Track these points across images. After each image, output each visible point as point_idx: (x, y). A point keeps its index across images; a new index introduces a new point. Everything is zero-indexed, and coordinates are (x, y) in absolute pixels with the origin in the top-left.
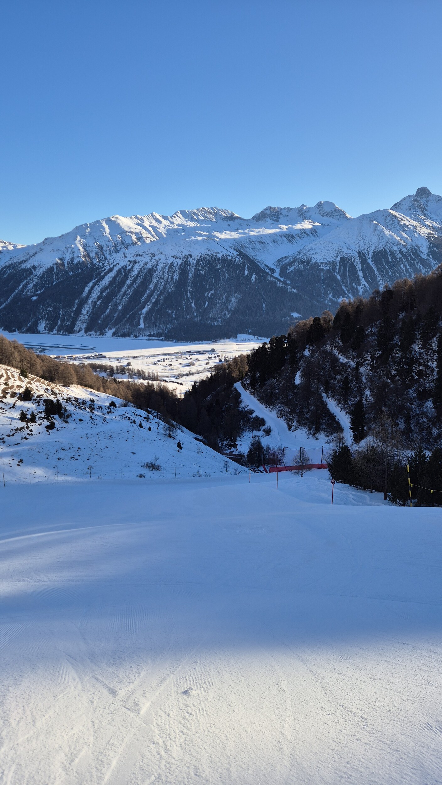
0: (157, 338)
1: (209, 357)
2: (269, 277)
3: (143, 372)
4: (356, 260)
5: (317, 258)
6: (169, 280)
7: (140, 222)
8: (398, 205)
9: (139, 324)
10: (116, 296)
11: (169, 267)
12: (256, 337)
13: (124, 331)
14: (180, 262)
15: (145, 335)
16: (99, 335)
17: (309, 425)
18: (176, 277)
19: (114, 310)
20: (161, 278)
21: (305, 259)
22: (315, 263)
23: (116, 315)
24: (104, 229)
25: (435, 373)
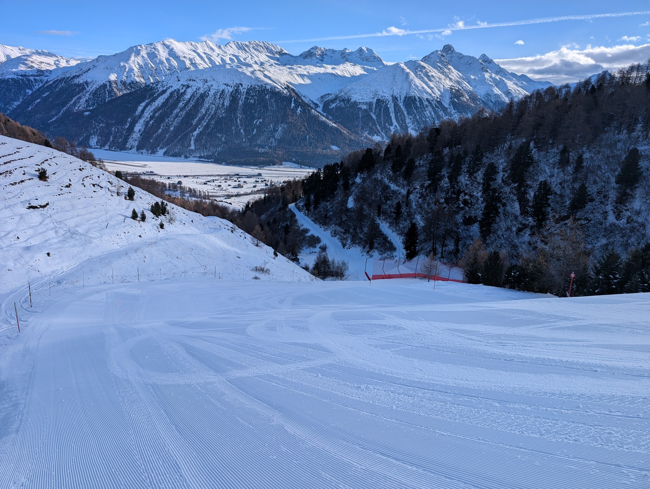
0: (207, 160)
1: (256, 181)
2: (313, 111)
3: (195, 191)
4: (389, 103)
5: (355, 98)
6: (220, 106)
7: (194, 49)
8: (427, 57)
9: (190, 145)
10: (169, 118)
11: (220, 94)
12: (299, 165)
13: (175, 151)
14: (231, 90)
15: (195, 157)
16: (151, 153)
17: (363, 244)
18: (227, 103)
19: (166, 130)
20: (212, 103)
21: (346, 98)
22: (354, 102)
23: (167, 136)
24: (158, 52)
25: (480, 202)
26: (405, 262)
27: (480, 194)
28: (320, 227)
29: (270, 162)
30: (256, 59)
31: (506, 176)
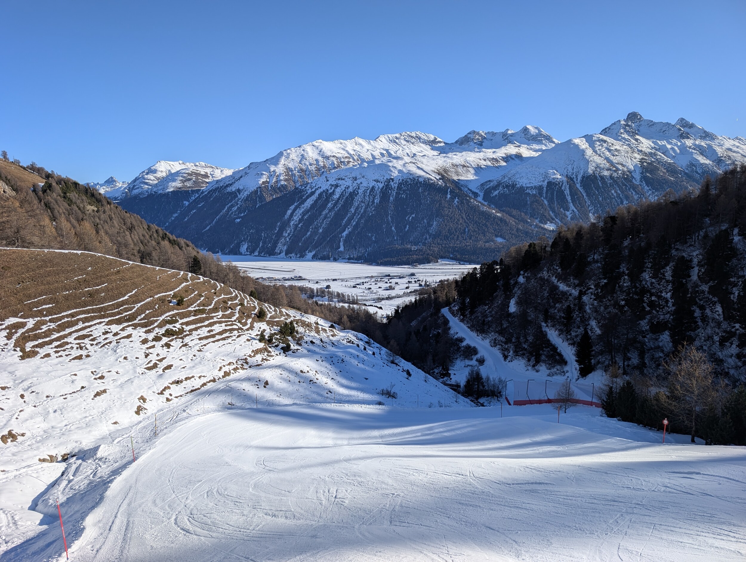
0: (356, 261)
1: (409, 281)
2: (472, 201)
3: (343, 296)
4: (564, 184)
5: (523, 182)
6: (370, 204)
7: (343, 147)
8: (607, 129)
9: (339, 247)
10: (317, 219)
11: (370, 191)
12: (458, 262)
13: (324, 254)
14: (381, 185)
15: (344, 259)
16: (299, 257)
17: (528, 356)
18: (377, 201)
19: (315, 232)
20: (362, 201)
21: (510, 183)
22: (521, 187)
23: (316, 238)
24: (307, 153)
25: (670, 304)
26: (578, 379)
27: (669, 295)
28: (478, 336)
29: (425, 260)
30: (408, 151)
31: (703, 270)
